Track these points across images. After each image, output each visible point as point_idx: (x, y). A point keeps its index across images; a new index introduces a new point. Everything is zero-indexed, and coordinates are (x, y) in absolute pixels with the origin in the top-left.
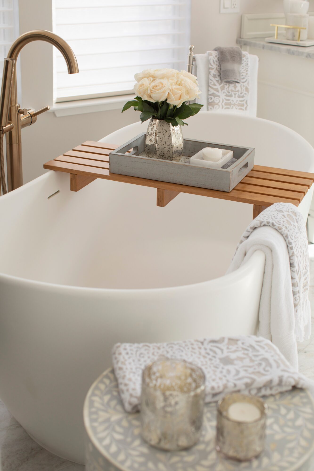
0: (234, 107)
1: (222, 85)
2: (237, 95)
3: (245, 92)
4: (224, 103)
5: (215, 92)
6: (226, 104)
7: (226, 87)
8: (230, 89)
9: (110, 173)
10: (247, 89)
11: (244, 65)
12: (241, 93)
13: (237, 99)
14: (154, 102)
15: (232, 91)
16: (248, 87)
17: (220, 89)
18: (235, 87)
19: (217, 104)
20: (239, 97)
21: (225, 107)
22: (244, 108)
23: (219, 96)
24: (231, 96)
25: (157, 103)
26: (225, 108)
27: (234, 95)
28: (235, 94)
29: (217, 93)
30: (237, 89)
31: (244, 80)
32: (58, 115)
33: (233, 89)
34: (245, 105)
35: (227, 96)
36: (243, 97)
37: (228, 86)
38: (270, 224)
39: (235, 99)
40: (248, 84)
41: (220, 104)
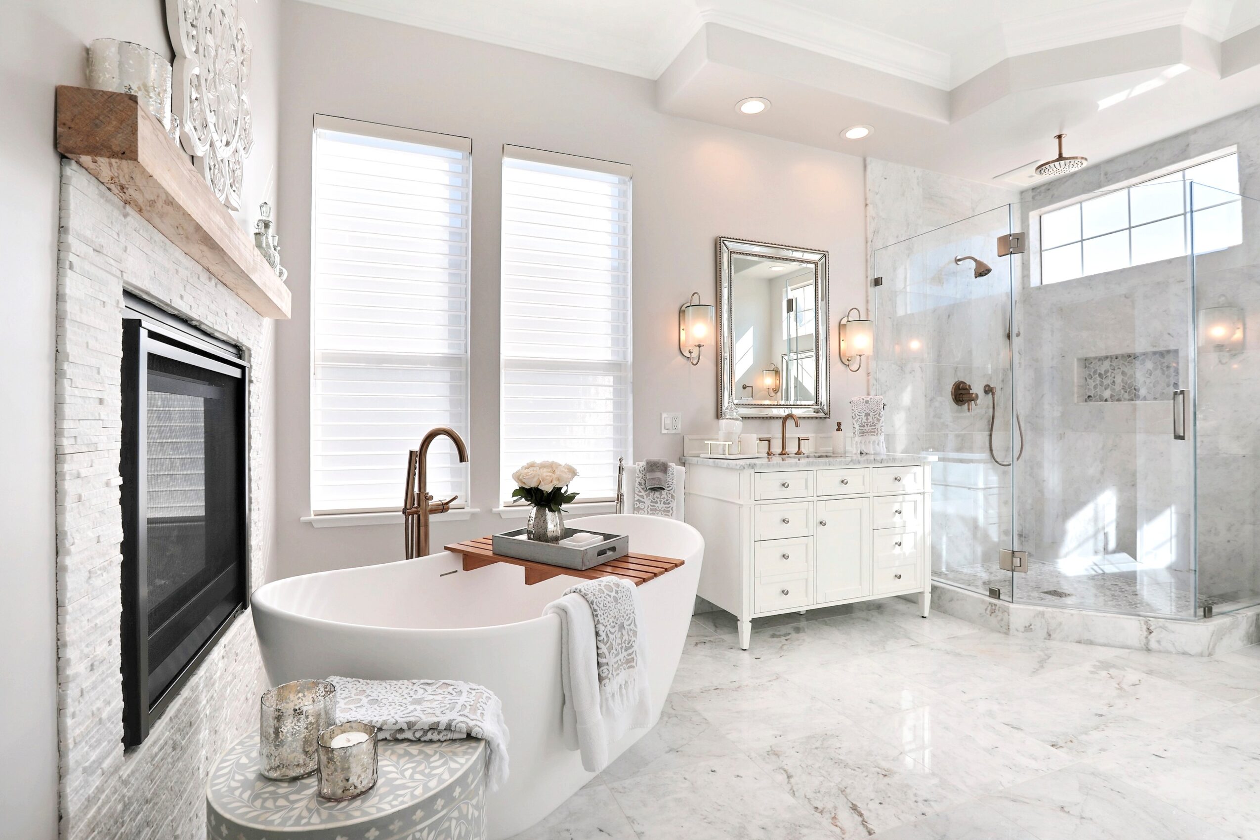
0: (660, 513)
1: (648, 492)
2: (662, 502)
3: (671, 499)
4: (649, 509)
5: (640, 498)
6: (651, 510)
7: (652, 494)
8: (655, 496)
9: (493, 554)
10: (672, 496)
11: (670, 474)
12: (667, 501)
13: (662, 505)
14: (528, 488)
15: (657, 498)
16: (673, 494)
17: (645, 497)
18: (661, 495)
19: (642, 509)
20: (664, 503)
21: (650, 512)
22: (670, 514)
23: (644, 503)
24: (656, 503)
25: (531, 489)
26: (651, 514)
27: (659, 502)
28: (661, 501)
29: (642, 500)
30: (663, 497)
31: (670, 488)
32: (503, 517)
33: (659, 496)
34: (671, 512)
35: (652, 502)
36: (669, 503)
37: (653, 493)
38: (578, 591)
39: (661, 506)
40: (674, 492)
41: (645, 509)
